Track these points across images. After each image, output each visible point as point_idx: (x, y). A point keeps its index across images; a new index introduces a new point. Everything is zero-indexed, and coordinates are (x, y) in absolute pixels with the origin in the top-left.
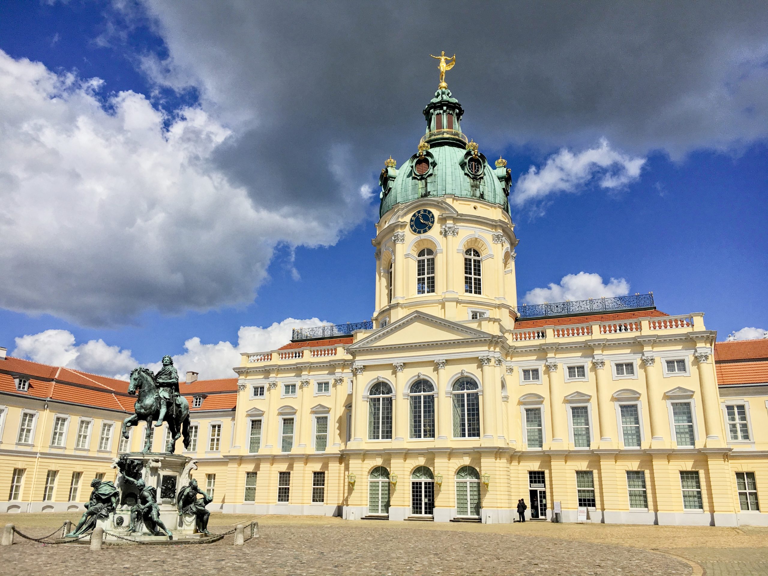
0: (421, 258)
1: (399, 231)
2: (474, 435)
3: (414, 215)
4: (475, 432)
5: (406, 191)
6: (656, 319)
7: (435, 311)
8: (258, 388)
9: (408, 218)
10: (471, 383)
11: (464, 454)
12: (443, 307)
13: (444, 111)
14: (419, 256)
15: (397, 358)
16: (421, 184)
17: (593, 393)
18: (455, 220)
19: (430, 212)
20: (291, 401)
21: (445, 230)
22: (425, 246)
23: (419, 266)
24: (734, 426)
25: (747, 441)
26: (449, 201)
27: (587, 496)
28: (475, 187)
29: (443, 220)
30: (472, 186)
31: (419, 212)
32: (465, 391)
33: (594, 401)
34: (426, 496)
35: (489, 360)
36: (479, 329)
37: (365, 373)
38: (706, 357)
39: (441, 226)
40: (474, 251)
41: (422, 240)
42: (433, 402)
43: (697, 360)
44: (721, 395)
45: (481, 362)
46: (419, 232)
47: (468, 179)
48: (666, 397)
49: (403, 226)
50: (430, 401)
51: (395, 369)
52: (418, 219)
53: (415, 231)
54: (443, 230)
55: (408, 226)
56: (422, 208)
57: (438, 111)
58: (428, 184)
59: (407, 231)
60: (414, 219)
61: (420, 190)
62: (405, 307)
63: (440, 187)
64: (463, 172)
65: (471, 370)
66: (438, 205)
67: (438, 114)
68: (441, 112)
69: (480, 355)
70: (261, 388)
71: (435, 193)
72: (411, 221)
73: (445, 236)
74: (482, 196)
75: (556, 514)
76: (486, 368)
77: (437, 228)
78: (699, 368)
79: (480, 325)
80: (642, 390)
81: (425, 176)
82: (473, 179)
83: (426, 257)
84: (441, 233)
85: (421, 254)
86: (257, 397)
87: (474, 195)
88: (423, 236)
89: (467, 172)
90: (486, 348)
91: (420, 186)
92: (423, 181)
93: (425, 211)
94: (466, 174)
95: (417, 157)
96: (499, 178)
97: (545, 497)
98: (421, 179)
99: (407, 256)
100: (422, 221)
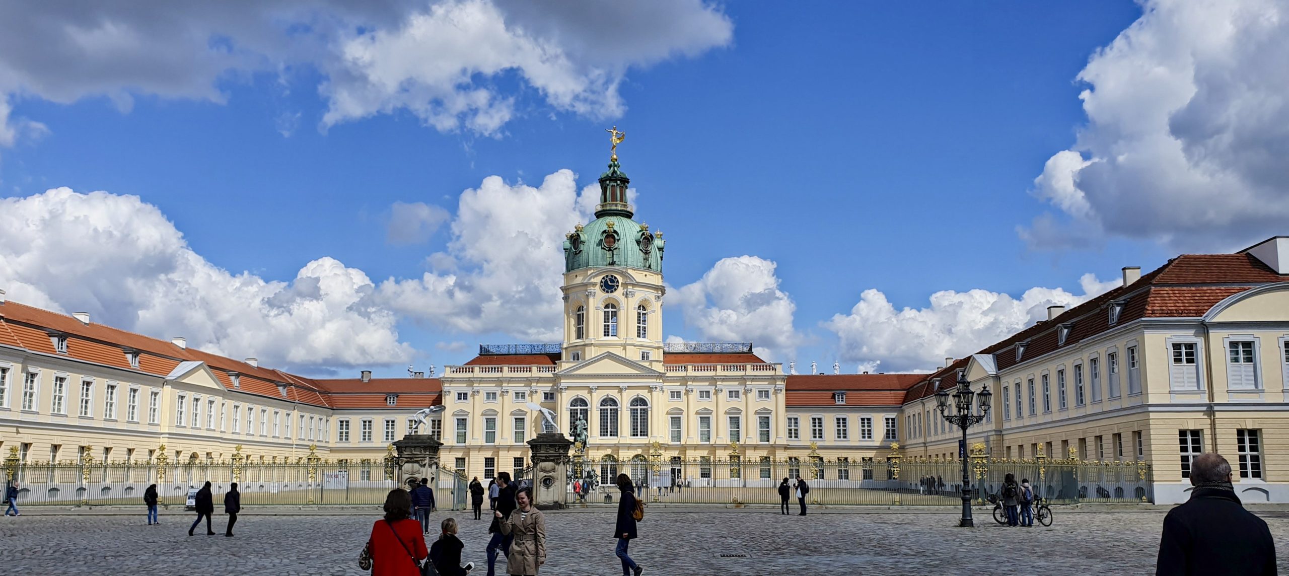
0: (607, 310)
1: (591, 289)
2: (644, 435)
3: (604, 278)
4: (644, 433)
5: (596, 257)
6: (755, 364)
7: (618, 352)
8: (461, 394)
9: (598, 280)
10: (643, 402)
11: (638, 447)
12: (625, 349)
13: (618, 185)
14: (605, 308)
15: (592, 383)
16: (609, 254)
17: (714, 409)
18: (634, 285)
19: (615, 278)
20: (492, 405)
21: (627, 293)
22: (611, 302)
23: (605, 316)
24: (790, 430)
25: (797, 439)
26: (630, 271)
27: (707, 471)
28: (646, 259)
29: (625, 285)
30: (644, 259)
31: (607, 276)
32: (639, 407)
33: (714, 414)
34: (610, 473)
35: (656, 388)
36: (650, 367)
37: (567, 391)
38: (781, 390)
39: (623, 289)
40: (643, 307)
41: (609, 298)
42: (617, 414)
43: (776, 392)
44: (786, 411)
45: (650, 389)
46: (607, 292)
47: (642, 254)
48: (756, 413)
49: (594, 284)
50: (615, 413)
51: (590, 390)
52: (606, 281)
53: (604, 290)
54: (625, 293)
55: (598, 287)
56: (609, 274)
57: (612, 184)
58: (614, 256)
59: (597, 289)
60: (603, 281)
61: (608, 259)
62: (597, 346)
63: (623, 259)
64: (638, 247)
65: (644, 394)
66: (623, 274)
67: (612, 186)
68: (615, 184)
69: (651, 385)
70: (464, 394)
71: (619, 263)
72: (601, 282)
73: (626, 297)
74: (650, 267)
75: (689, 482)
76: (654, 393)
77: (620, 290)
78: (776, 397)
79: (651, 364)
80: (743, 408)
81: (612, 249)
82: (645, 253)
83: (610, 310)
84: (623, 294)
85: (607, 306)
86: (460, 401)
87: (645, 266)
88: (610, 295)
89: (641, 248)
90: (655, 380)
91: (608, 256)
92: (611, 252)
93: (612, 276)
94: (640, 250)
95: (606, 233)
96: (658, 249)
97: (680, 473)
98: (609, 251)
99: (597, 308)
100: (610, 284)
